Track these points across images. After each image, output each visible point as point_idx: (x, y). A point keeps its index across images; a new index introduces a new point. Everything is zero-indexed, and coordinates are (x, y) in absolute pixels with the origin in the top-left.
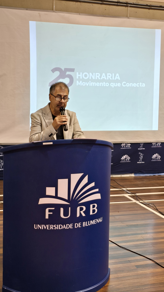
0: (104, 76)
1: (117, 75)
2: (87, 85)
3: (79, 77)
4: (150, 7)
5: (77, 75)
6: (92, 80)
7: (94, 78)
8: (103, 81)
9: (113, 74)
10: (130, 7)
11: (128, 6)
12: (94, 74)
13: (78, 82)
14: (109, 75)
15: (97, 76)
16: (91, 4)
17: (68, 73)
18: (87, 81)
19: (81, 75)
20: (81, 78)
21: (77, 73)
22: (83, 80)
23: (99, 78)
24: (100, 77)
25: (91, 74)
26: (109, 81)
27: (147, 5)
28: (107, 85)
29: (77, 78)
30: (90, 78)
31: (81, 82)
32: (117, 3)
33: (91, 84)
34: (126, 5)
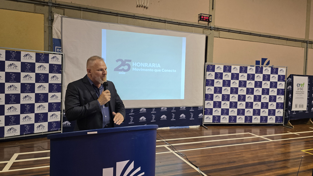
0: (150, 65)
1: (159, 64)
2: (140, 70)
3: (134, 65)
4: (179, 24)
6: (143, 68)
8: (150, 68)
9: (156, 64)
10: (167, 23)
11: (166, 23)
12: (144, 63)
13: (133, 68)
14: (154, 65)
15: (145, 65)
16: (143, 20)
17: (127, 63)
18: (140, 68)
20: (135, 66)
21: (133, 63)
22: (137, 67)
23: (147, 66)
25: (142, 63)
26: (154, 68)
27: (177, 23)
29: (133, 66)
30: (141, 66)
31: (135, 68)
32: (159, 21)
33: (142, 70)
34: (165, 22)
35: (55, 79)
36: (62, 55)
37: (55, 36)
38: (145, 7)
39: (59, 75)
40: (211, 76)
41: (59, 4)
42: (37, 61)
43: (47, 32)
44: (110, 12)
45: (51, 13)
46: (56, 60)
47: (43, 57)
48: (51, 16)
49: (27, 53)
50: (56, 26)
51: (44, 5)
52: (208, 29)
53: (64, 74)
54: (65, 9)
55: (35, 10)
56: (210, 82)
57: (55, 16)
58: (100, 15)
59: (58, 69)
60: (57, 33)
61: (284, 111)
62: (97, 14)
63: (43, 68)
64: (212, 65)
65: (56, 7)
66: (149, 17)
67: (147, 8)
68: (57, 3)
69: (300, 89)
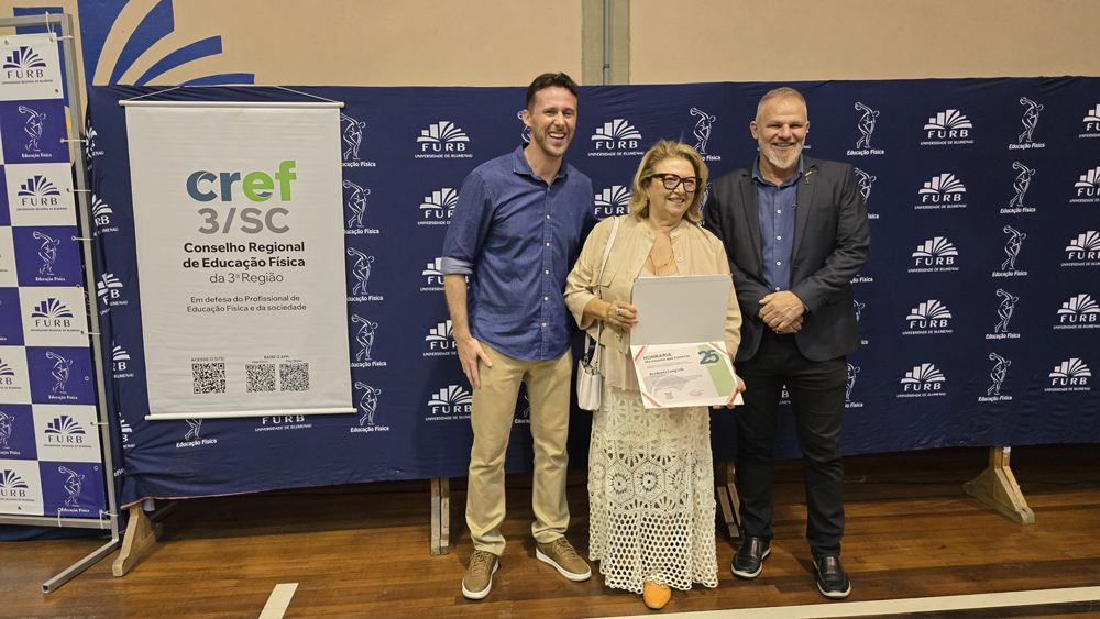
69: (238, 221)
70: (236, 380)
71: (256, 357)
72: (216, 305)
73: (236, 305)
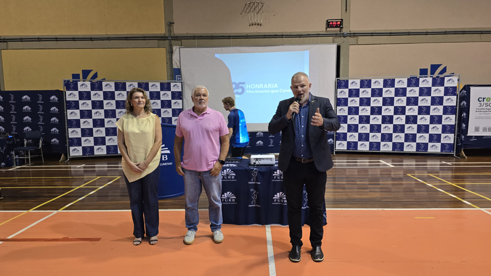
0: (266, 86)
1: (276, 84)
2: (254, 92)
4: (300, 36)
5: (247, 86)
6: (258, 89)
7: (259, 87)
8: (265, 89)
9: (273, 84)
10: (285, 37)
12: (259, 85)
13: (247, 91)
14: (270, 85)
15: (261, 86)
16: (257, 39)
17: (240, 85)
18: (254, 90)
19: (249, 86)
22: (251, 89)
24: (263, 87)
25: (256, 85)
26: (270, 89)
27: (298, 35)
28: (268, 91)
29: (247, 88)
30: (256, 88)
31: (249, 90)
32: (276, 36)
33: (257, 92)
34: (282, 36)
35: (176, 104)
36: (182, 82)
37: (175, 66)
38: (258, 24)
39: (180, 101)
40: (344, 93)
41: (177, 37)
42: (162, 89)
43: (169, 63)
44: (223, 36)
45: (171, 46)
46: (176, 87)
47: (166, 86)
48: (171, 48)
49: (153, 83)
50: (175, 57)
51: (165, 40)
52: (340, 36)
53: (184, 99)
54: (182, 40)
55: (158, 45)
56: (343, 101)
57: (174, 48)
58: (212, 40)
59: (178, 96)
60: (176, 63)
61: (456, 137)
62: (210, 40)
63: (166, 96)
64: (344, 81)
65: (174, 39)
66: (263, 34)
67: (261, 25)
68: (175, 35)
69: (485, 105)
70: (481, 130)
71: (484, 126)
72: (480, 118)
73: (482, 118)
